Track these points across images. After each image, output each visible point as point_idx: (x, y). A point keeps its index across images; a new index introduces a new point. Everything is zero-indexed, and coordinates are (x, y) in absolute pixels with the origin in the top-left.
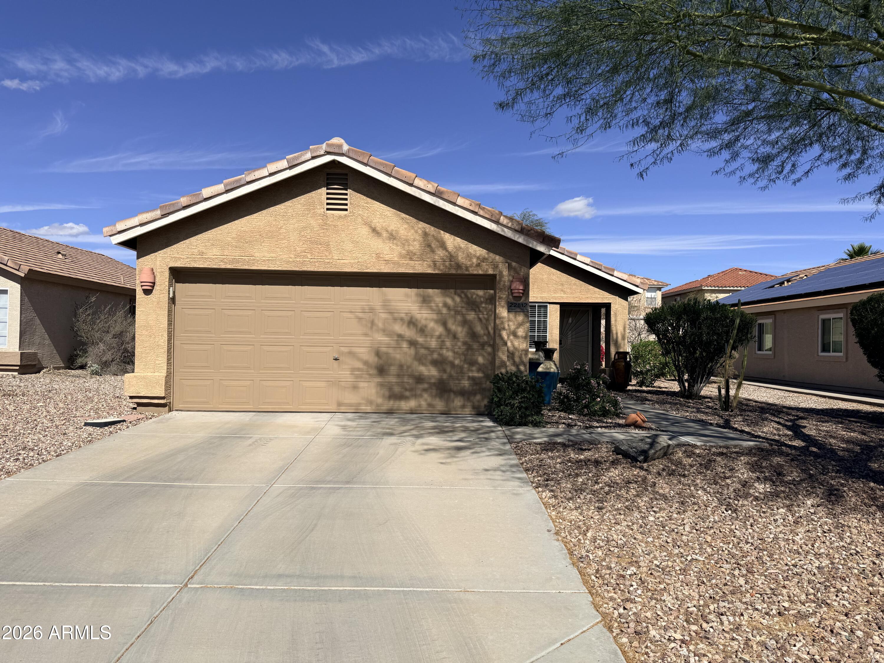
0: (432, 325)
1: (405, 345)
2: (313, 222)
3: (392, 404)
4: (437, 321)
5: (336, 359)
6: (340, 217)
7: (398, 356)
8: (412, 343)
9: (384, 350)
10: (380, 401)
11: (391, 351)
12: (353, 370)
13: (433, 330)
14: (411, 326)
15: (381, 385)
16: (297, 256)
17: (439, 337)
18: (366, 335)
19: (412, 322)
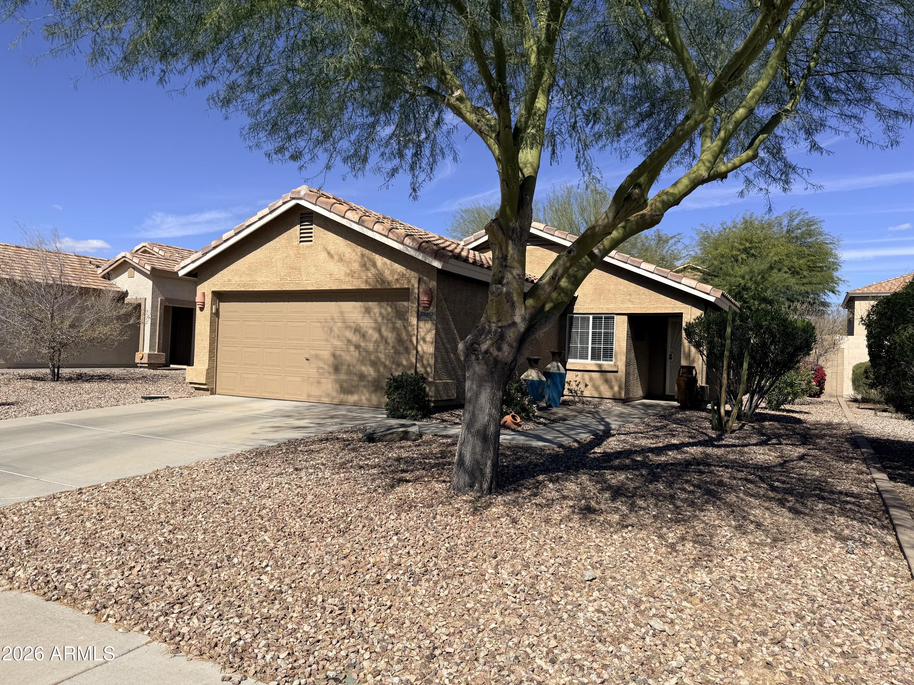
0: (370, 331)
1: (352, 348)
2: (291, 252)
3: (343, 397)
4: (374, 329)
5: (307, 360)
6: (308, 247)
7: (347, 357)
8: (357, 347)
9: (338, 353)
10: (334, 394)
11: (343, 354)
12: (319, 368)
13: (371, 335)
14: (357, 333)
15: (336, 381)
16: (281, 279)
17: (376, 341)
18: (327, 340)
19: (357, 330)
